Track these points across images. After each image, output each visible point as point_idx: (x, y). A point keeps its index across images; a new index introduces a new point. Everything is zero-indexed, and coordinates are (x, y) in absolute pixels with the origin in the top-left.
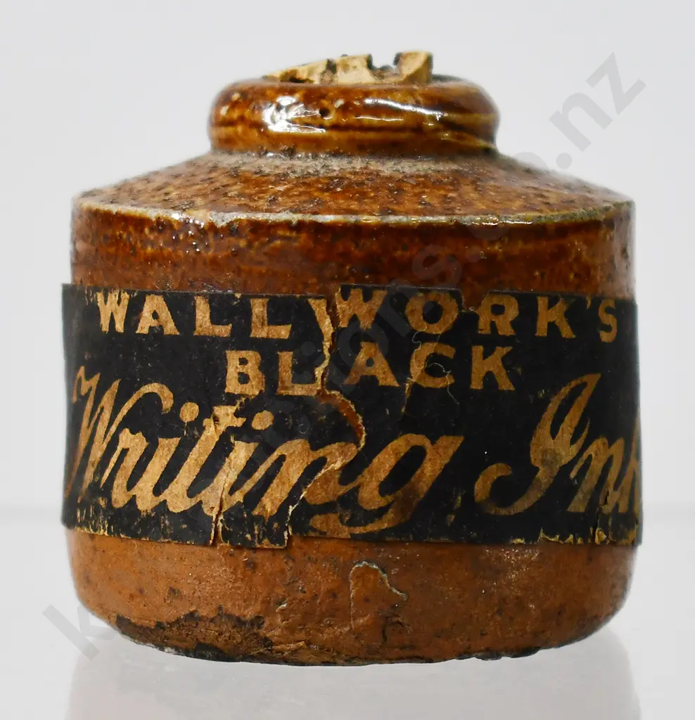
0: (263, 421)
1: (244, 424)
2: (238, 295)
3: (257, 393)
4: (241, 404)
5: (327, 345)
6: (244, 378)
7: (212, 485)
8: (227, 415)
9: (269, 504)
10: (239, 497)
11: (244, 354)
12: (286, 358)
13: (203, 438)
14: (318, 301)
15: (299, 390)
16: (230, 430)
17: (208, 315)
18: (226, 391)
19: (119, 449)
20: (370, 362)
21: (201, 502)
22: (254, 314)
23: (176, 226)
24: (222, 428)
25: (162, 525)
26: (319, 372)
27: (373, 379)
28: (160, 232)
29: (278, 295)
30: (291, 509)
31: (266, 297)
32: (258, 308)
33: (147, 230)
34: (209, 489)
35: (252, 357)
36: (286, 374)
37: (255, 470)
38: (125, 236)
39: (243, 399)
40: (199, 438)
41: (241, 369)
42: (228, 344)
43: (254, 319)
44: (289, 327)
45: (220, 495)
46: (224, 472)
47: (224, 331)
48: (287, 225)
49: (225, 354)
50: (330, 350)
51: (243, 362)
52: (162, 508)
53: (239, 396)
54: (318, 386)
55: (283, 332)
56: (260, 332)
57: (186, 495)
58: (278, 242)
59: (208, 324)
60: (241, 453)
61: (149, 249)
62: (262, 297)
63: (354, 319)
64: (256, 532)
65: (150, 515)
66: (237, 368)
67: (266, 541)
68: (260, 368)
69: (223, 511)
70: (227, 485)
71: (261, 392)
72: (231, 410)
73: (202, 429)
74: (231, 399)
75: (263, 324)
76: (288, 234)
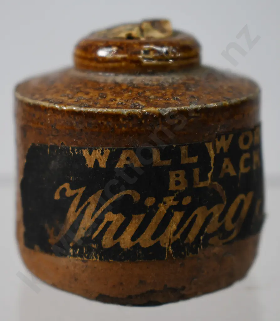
0: (187, 201)
1: (178, 204)
2: (174, 146)
3: (184, 189)
4: (177, 195)
5: (212, 162)
6: (178, 183)
7: (164, 233)
8: (170, 201)
9: (191, 237)
10: (178, 236)
11: (177, 172)
12: (196, 171)
13: (158, 212)
14: (208, 144)
15: (202, 185)
16: (172, 207)
17: (159, 157)
18: (169, 190)
19: (105, 221)
20: (227, 167)
21: (159, 241)
22: (182, 153)
23: (140, 116)
24: (168, 207)
25: (137, 254)
26: (209, 175)
27: (228, 174)
28: (129, 120)
29: (193, 143)
30: (201, 238)
31: (187, 145)
32: (184, 150)
33: (121, 120)
34: (163, 235)
35: (182, 173)
36: (196, 178)
37: (184, 223)
38: (105, 123)
39: (177, 193)
40: (155, 213)
41: (176, 179)
42: (170, 168)
43: (182, 155)
44: (197, 157)
45: (169, 237)
46: (170, 226)
47: (167, 163)
48: (196, 110)
49: (169, 173)
50: (214, 165)
51: (177, 175)
52: (137, 246)
53: (176, 191)
54: (209, 181)
55: (195, 159)
56: (185, 161)
57: (150, 239)
58: (192, 119)
59: (160, 160)
60: (178, 216)
61: (123, 129)
62: (185, 145)
63: (222, 149)
64: (186, 250)
65: (130, 250)
66: (175, 179)
67: (190, 254)
68: (185, 178)
69: (171, 243)
70: (172, 232)
71: (186, 188)
72: (172, 198)
73: (157, 209)
74: (172, 193)
75: (186, 157)
76: (196, 115)
